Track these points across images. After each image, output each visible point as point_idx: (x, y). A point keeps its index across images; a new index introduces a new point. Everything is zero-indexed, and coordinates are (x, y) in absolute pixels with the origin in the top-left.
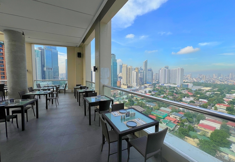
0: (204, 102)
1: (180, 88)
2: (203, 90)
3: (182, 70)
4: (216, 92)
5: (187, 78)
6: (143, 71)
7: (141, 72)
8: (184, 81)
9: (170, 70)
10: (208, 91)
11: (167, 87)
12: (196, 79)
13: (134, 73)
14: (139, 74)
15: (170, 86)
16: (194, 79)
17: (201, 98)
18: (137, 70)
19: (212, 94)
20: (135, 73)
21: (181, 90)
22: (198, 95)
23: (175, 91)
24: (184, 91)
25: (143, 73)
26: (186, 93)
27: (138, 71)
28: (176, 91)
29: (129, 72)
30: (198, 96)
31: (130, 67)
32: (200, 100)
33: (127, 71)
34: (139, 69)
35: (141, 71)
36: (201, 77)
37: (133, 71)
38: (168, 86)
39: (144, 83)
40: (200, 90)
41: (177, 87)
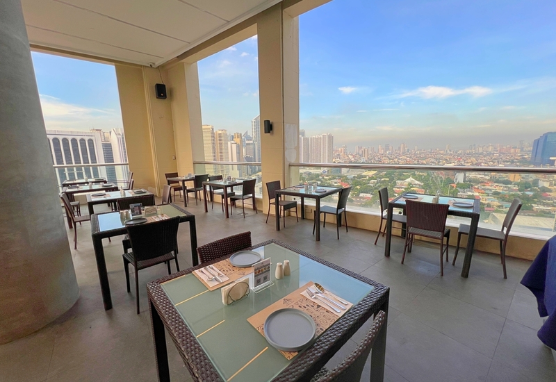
0: (366, 198)
1: (327, 176)
2: (365, 177)
3: (331, 138)
4: (383, 179)
5: (339, 155)
6: (251, 142)
7: (247, 144)
8: (334, 160)
9: (307, 139)
10: (372, 178)
11: (304, 176)
12: (354, 156)
13: (232, 148)
14: (244, 150)
15: (309, 174)
16: (350, 156)
17: (362, 192)
18: (238, 140)
19: (378, 183)
20: (234, 146)
21: (330, 179)
22: (358, 187)
23: (319, 182)
24: (335, 181)
25: (252, 146)
26: (339, 184)
27: (241, 141)
28: (322, 182)
29: (221, 145)
30: (357, 189)
31: (220, 132)
32: (361, 195)
33: (214, 143)
34: (243, 138)
35: (247, 142)
36: (361, 153)
37: (229, 143)
38: (305, 173)
39: (257, 170)
40: (360, 177)
41: (321, 175)
